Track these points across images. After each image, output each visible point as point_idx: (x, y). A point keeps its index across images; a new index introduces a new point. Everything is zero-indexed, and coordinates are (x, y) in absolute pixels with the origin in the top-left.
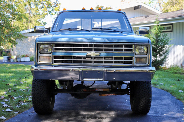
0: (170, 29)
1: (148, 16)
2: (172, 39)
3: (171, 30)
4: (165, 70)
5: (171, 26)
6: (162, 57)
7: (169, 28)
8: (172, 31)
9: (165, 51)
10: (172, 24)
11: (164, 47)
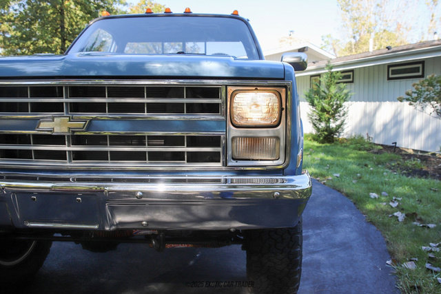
0: (350, 78)
1: (317, 62)
2: (353, 94)
3: (351, 80)
4: (343, 144)
5: (351, 73)
6: (338, 123)
7: (348, 77)
8: (352, 82)
9: (342, 113)
10: (352, 71)
11: (341, 106)
